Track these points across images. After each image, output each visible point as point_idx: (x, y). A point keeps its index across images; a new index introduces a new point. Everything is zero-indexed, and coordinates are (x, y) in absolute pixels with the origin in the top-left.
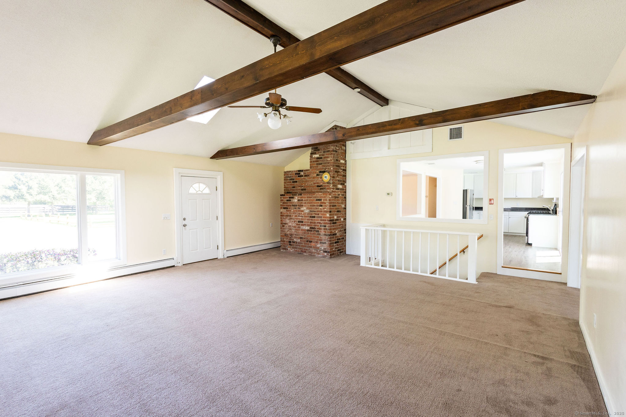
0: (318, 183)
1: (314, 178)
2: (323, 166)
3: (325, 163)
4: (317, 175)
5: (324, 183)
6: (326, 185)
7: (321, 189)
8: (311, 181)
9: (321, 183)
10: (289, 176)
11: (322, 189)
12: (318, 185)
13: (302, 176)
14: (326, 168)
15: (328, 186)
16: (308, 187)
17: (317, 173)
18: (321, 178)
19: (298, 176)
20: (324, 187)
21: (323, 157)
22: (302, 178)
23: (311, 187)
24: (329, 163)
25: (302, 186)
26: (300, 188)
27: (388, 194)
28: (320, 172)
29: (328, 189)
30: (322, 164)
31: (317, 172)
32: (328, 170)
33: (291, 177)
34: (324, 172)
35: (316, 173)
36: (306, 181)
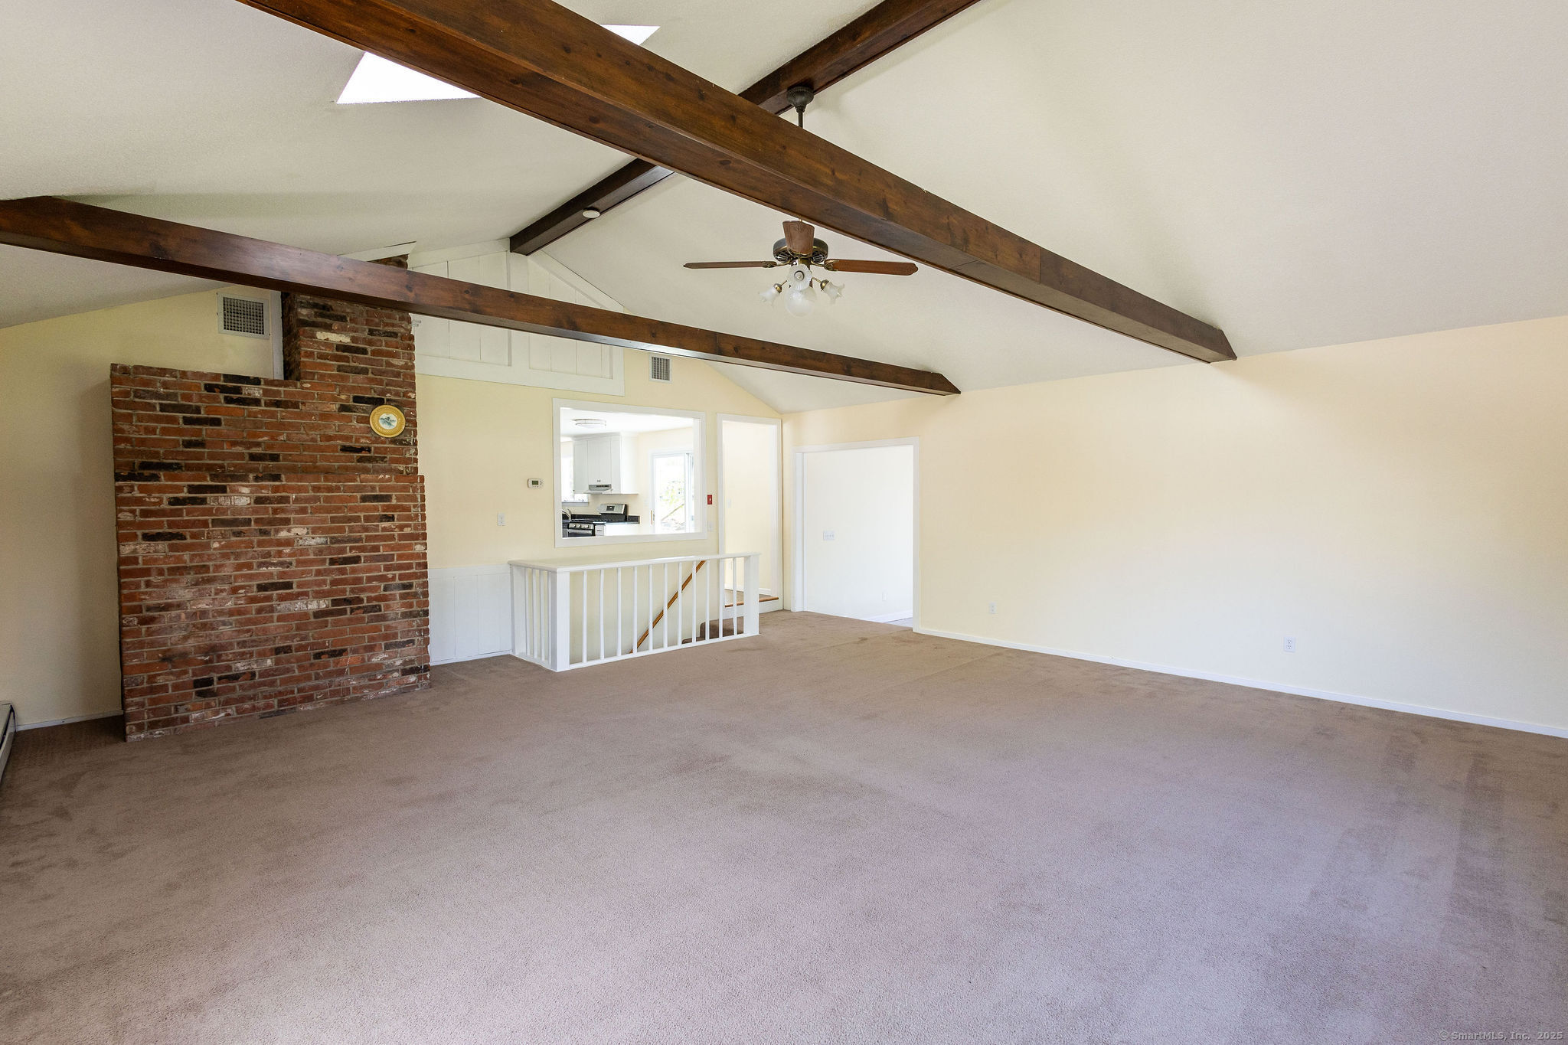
0: (348, 438)
1: (325, 416)
2: (371, 380)
3: (382, 373)
4: (344, 408)
5: (378, 439)
6: (387, 448)
7: (360, 460)
8: (313, 427)
9: (362, 440)
10: (157, 393)
11: (369, 460)
12: (348, 444)
13: (256, 402)
14: (389, 391)
15: (394, 451)
16: (295, 447)
17: (342, 400)
18: (366, 420)
19: (228, 400)
20: (375, 452)
21: (369, 349)
22: (255, 409)
23: (306, 448)
24: (398, 375)
25: (258, 445)
26: (239, 449)
27: (535, 483)
28: (357, 399)
29: (397, 461)
30: (365, 371)
31: (343, 397)
32: (393, 398)
33: (167, 396)
34: (379, 402)
35: (335, 399)
36: (281, 426)
